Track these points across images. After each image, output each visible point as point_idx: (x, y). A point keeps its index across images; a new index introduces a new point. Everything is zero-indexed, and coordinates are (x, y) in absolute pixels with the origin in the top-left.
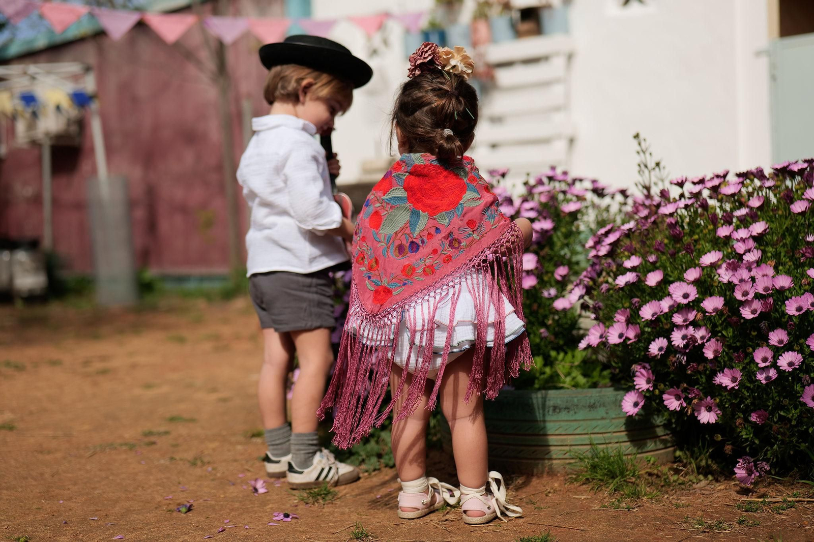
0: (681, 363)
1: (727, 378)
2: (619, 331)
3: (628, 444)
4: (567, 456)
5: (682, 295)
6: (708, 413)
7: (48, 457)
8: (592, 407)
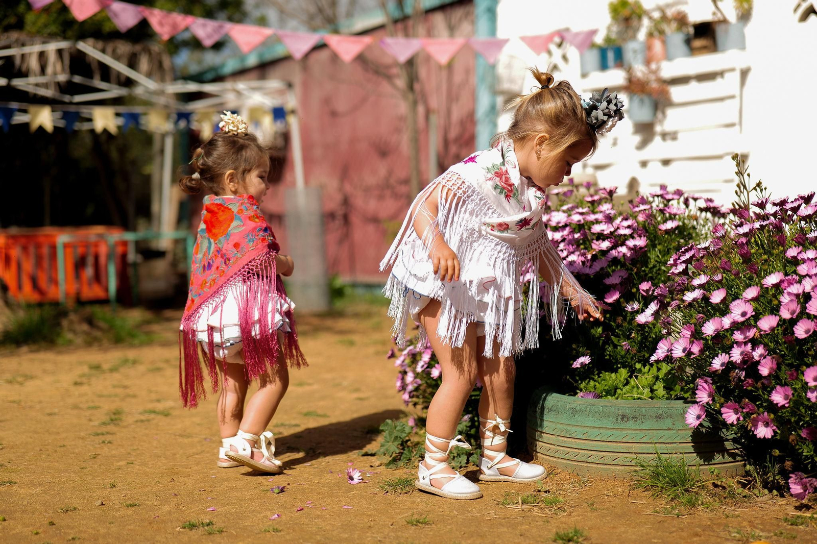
0: (739, 378)
1: (780, 396)
2: (684, 346)
3: (695, 454)
4: (633, 463)
5: (740, 314)
6: (765, 429)
7: (186, 441)
8: (659, 417)
